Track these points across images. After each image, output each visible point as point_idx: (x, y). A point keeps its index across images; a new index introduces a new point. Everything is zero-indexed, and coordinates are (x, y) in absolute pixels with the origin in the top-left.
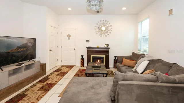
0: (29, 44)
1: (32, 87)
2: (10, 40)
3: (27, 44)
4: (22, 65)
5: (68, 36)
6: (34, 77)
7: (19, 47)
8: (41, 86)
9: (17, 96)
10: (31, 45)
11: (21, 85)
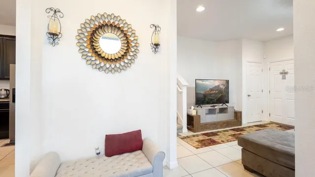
0: (222, 87)
1: (225, 131)
2: (204, 82)
3: (219, 86)
4: (216, 107)
5: (281, 73)
6: (227, 124)
7: (211, 90)
8: (233, 133)
9: (211, 133)
10: (224, 88)
11: (215, 126)
